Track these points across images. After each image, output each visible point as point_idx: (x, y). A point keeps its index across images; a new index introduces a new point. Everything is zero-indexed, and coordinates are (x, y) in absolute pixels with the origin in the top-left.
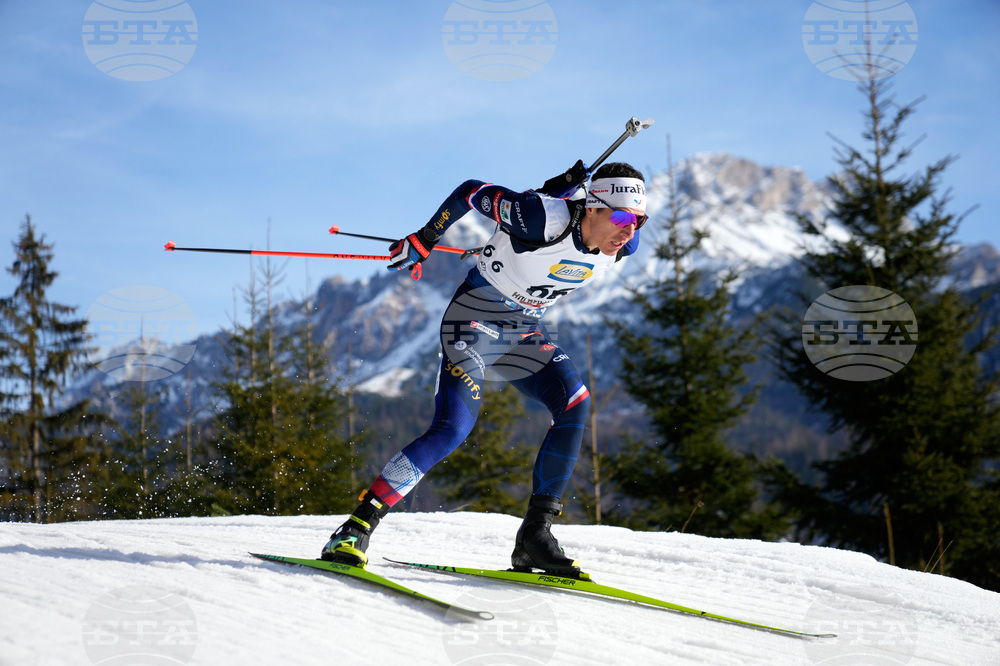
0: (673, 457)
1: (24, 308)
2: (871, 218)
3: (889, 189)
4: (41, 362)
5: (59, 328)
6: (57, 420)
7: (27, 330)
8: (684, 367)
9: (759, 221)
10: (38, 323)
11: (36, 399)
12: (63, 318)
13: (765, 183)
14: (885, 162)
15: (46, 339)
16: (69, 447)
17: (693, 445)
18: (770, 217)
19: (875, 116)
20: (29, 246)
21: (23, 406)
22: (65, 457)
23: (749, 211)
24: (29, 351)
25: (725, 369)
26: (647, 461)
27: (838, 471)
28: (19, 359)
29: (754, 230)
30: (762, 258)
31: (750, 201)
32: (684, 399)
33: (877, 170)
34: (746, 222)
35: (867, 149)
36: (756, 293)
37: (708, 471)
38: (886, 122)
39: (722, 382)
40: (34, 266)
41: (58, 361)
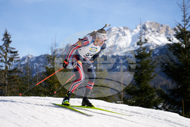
0: (138, 87)
1: (5, 48)
2: (183, 38)
3: (187, 32)
4: (8, 59)
5: (12, 52)
6: (10, 72)
7: (5, 53)
8: (142, 68)
9: (159, 36)
10: (7, 51)
11: (6, 67)
12: (13, 50)
13: (161, 28)
14: (186, 27)
15: (9, 55)
16: (13, 77)
17: (143, 84)
18: (161, 35)
19: (185, 17)
20: (6, 35)
21: (4, 68)
22: (12, 80)
23: (157, 34)
24: (5, 57)
25: (150, 69)
26: (133, 87)
27: (173, 92)
28: (3, 59)
29: (158, 38)
30: (159, 44)
31: (157, 32)
32: (141, 75)
33: (184, 28)
34: (157, 36)
35: (182, 23)
36: (158, 51)
37: (146, 90)
38: (187, 18)
39: (149, 72)
40: (7, 39)
41: (11, 59)
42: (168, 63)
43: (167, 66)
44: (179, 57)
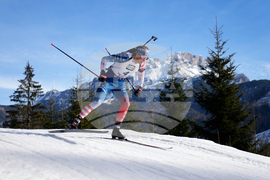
1: (27, 82)
2: (216, 66)
3: (221, 60)
4: (31, 94)
5: (35, 87)
6: (33, 107)
7: (28, 87)
9: (192, 67)
10: (30, 85)
11: (29, 102)
12: (35, 85)
13: (193, 59)
14: (220, 54)
15: (32, 89)
16: (36, 113)
18: (194, 66)
19: (218, 43)
20: (28, 68)
21: (26, 104)
22: (35, 116)
23: (190, 65)
24: (28, 92)
27: (208, 123)
28: (26, 94)
29: (191, 69)
30: (192, 75)
31: (190, 63)
33: (218, 56)
34: (189, 68)
35: (216, 51)
38: (220, 45)
40: (29, 72)
41: (34, 94)
42: (202, 93)
43: (200, 97)
44: (213, 86)
